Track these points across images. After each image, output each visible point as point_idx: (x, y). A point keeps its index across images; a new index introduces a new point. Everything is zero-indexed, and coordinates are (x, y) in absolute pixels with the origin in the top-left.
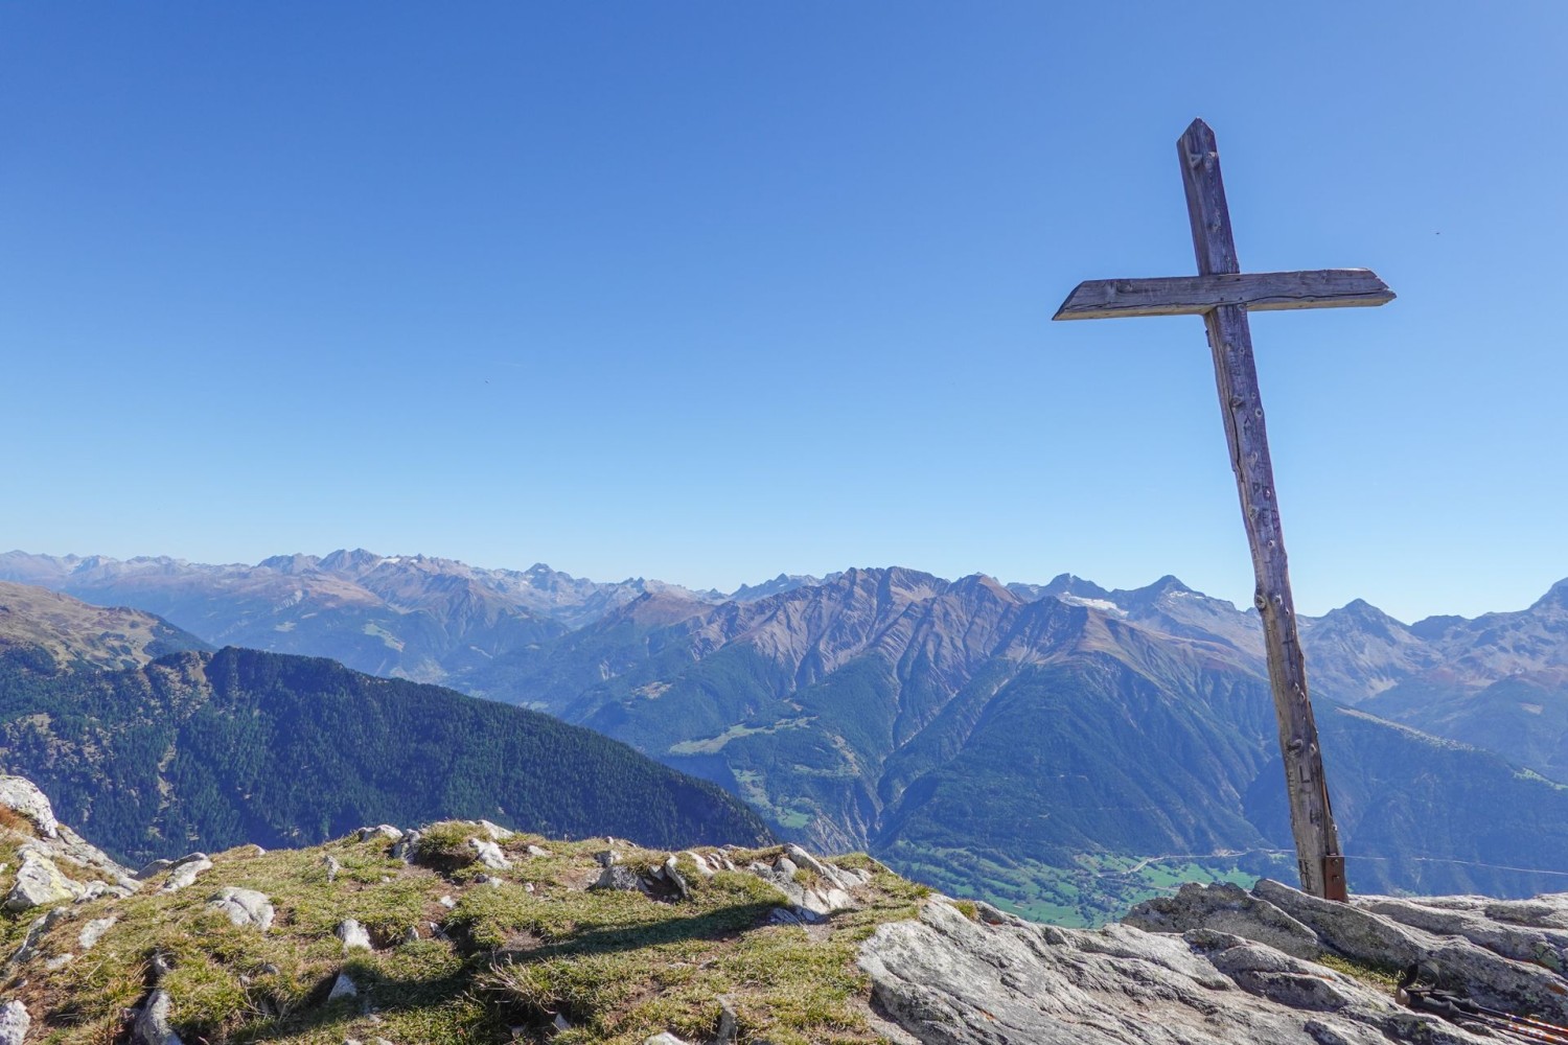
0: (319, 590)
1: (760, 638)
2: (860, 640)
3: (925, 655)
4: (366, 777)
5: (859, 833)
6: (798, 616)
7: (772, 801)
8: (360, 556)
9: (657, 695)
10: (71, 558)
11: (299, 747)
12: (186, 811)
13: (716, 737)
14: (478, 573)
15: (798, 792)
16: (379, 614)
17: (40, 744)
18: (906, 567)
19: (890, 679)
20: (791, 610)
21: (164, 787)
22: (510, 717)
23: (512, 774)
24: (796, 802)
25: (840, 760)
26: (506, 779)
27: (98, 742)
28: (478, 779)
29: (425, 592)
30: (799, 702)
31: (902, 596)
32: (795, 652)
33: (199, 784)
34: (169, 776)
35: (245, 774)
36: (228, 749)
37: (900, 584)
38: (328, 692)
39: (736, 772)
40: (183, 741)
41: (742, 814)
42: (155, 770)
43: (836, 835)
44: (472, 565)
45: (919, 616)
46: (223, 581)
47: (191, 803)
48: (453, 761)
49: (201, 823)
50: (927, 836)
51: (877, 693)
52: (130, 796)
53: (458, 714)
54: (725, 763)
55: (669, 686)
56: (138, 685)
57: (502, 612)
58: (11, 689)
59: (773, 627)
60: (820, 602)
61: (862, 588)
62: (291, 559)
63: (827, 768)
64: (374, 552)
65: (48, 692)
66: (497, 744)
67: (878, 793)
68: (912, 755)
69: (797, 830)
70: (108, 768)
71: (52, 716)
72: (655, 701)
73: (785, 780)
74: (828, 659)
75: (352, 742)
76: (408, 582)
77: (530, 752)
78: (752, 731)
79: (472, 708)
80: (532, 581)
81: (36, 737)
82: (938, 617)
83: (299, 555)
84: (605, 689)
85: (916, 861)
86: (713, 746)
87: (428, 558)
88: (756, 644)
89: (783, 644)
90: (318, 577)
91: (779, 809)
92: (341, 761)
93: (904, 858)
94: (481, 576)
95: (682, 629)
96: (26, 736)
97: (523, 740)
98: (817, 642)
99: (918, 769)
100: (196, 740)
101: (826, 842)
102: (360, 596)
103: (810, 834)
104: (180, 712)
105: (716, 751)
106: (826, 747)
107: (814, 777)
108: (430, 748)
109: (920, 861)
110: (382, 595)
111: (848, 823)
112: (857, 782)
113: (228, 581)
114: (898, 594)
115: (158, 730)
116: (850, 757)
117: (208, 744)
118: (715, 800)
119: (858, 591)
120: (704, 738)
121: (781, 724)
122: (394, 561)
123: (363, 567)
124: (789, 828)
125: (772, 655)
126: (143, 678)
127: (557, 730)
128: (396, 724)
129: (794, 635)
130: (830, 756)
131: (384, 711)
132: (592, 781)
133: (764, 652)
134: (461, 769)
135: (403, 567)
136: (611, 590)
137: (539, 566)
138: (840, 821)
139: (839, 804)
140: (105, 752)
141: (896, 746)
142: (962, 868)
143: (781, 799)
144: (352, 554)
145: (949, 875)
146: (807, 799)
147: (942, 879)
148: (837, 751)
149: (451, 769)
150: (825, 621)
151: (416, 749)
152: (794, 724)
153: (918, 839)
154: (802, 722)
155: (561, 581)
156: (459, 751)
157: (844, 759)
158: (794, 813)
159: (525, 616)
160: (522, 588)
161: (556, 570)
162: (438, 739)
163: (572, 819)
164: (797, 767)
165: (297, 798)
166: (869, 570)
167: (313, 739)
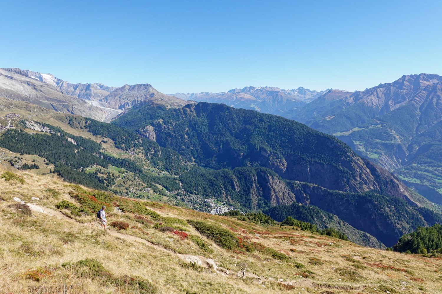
0: (240, 96)
1: (367, 101)
2: (406, 100)
3: (432, 103)
4: (232, 134)
5: (399, 162)
6: (381, 93)
7: (366, 150)
8: (252, 88)
9: (330, 119)
10: (188, 94)
11: (216, 127)
12: (191, 142)
13: (348, 131)
14: (282, 91)
15: (376, 148)
16: (254, 102)
17: (161, 126)
18: (427, 73)
19: (417, 112)
20: (379, 91)
21: (186, 137)
22: (270, 118)
23: (270, 133)
24: (375, 151)
25: (393, 138)
26: (268, 135)
27: (172, 126)
28: (260, 135)
29: (267, 96)
30: (379, 120)
31: (424, 83)
32: (380, 105)
33: (194, 136)
34: (187, 134)
35: (204, 133)
36: (200, 127)
37: (424, 79)
38: (223, 112)
39: (354, 141)
40: (190, 126)
41: (342, 146)
42: (184, 132)
43: (389, 161)
44: (281, 88)
45: (431, 89)
46: (219, 96)
47: (192, 140)
48: (254, 130)
49: (194, 145)
50: (425, 163)
51: (410, 116)
52: (179, 138)
53: (256, 117)
54: (351, 138)
55: (334, 116)
56: (180, 112)
57: (287, 100)
58: (157, 114)
59: (372, 97)
60: (390, 88)
61: (408, 82)
62: (234, 90)
63: (388, 140)
64: (254, 86)
65: (163, 114)
66: (266, 125)
67: (408, 149)
68: (423, 137)
69: (374, 159)
70: (174, 131)
71: (163, 119)
72: (329, 121)
73: (371, 144)
74: (392, 107)
75: (229, 125)
76: (263, 94)
77: (275, 127)
78: (361, 129)
79: (260, 115)
80: (298, 92)
81: (160, 124)
82: (439, 89)
83: (236, 89)
84: (314, 118)
85: (420, 171)
86: (347, 134)
87: (269, 87)
88: (365, 103)
89: (375, 102)
90: (240, 93)
91: (368, 153)
92: (226, 130)
93: (415, 169)
94: (283, 91)
95: (341, 100)
96: (158, 124)
97: (273, 124)
98: (388, 101)
99: (425, 142)
100: (193, 126)
101: (385, 163)
102: (250, 98)
103: (379, 161)
104: (189, 118)
105: (348, 135)
106: (388, 134)
107: (382, 143)
108: (248, 126)
109: (422, 171)
110: (256, 98)
111: (395, 158)
112: (399, 145)
113: (220, 96)
114: (422, 83)
115: (185, 123)
116: (397, 137)
117: (195, 126)
118: (333, 141)
119: (406, 83)
120: (344, 131)
121: (371, 127)
122: (260, 88)
123: (251, 91)
124: (372, 158)
125: (371, 106)
126: (182, 110)
127: (284, 121)
128: (240, 120)
129: (379, 99)
130: (389, 136)
131: (237, 117)
132: (293, 135)
133: (368, 105)
134: (256, 132)
135: (262, 90)
136: (322, 93)
137: (300, 87)
138: (391, 157)
139: (391, 152)
140: (174, 128)
141: (416, 134)
142: (439, 174)
143: (369, 150)
144: (249, 88)
145: (433, 176)
146: (379, 150)
147: (430, 177)
148: (392, 135)
149: (253, 132)
150: (392, 94)
151: (245, 127)
152: (376, 127)
153: (422, 164)
154: (379, 126)
155: (307, 91)
156: (255, 127)
157: (395, 138)
158: (374, 154)
159: (294, 101)
160: (295, 94)
161: (306, 88)
162: (250, 124)
163: (287, 146)
164: (376, 140)
165: (215, 139)
166: (411, 75)
167: (219, 124)
